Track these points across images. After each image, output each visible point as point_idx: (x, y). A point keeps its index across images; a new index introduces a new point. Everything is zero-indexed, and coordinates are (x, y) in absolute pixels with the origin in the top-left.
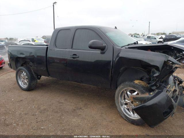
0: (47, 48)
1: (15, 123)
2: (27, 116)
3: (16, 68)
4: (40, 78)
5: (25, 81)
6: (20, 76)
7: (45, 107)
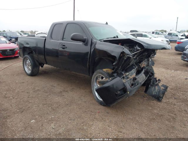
0: (45, 39)
1: (12, 97)
2: (23, 93)
3: (23, 55)
4: (43, 66)
5: (30, 67)
6: (26, 63)
7: (39, 88)
